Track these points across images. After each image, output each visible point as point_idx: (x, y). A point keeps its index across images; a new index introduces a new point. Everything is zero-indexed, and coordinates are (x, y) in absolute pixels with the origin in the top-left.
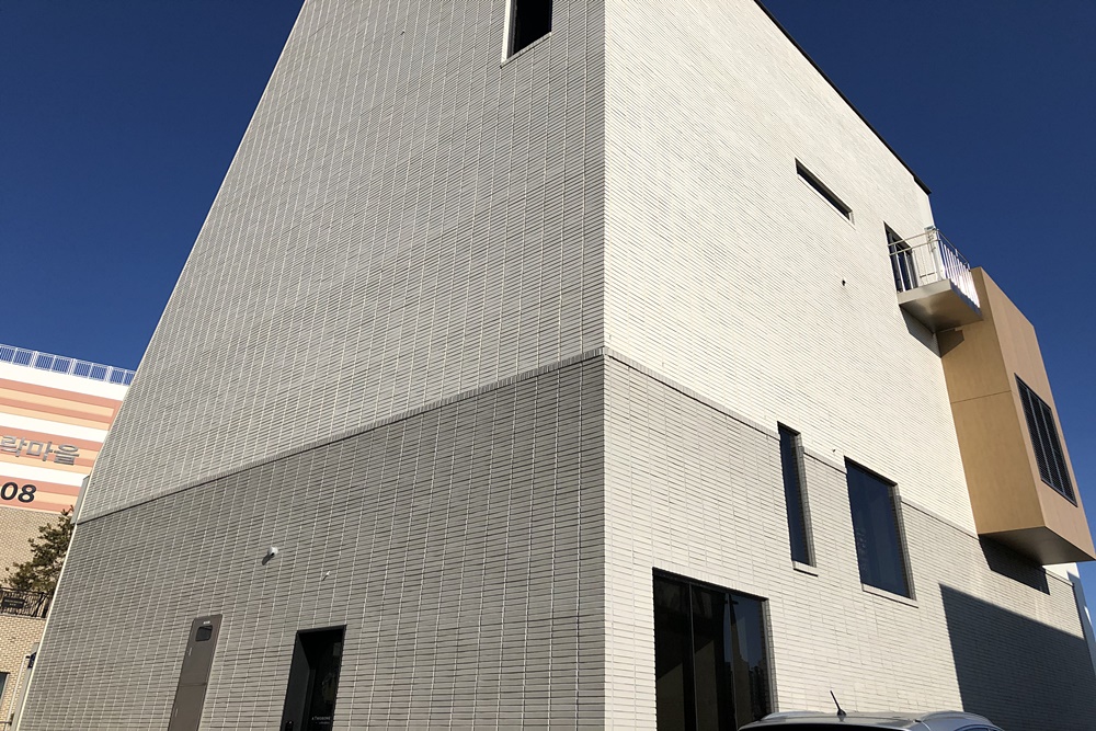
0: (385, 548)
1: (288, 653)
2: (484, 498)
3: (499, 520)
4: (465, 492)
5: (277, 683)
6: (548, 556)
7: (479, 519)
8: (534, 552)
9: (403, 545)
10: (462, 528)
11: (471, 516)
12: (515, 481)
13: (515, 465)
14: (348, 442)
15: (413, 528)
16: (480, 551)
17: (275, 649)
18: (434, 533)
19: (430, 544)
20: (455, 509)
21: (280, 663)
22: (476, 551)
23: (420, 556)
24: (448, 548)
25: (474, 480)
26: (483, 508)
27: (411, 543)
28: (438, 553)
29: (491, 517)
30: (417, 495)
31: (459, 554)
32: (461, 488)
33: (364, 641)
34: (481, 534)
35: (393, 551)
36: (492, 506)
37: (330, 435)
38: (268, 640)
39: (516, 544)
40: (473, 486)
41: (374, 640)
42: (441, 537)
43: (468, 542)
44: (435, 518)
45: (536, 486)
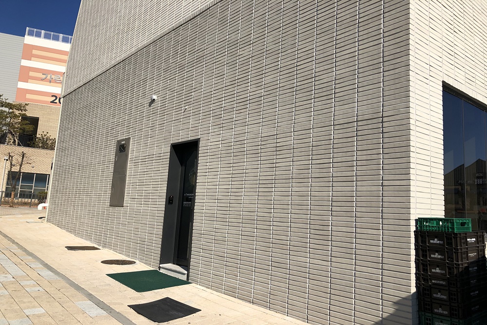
0: (222, 86)
1: (166, 157)
2: (293, 38)
3: (306, 53)
4: (277, 38)
5: (162, 174)
6: (352, 73)
7: (289, 55)
8: (338, 72)
9: (233, 82)
10: (276, 64)
11: (283, 54)
12: (319, 20)
13: (319, 8)
14: (193, 21)
15: (240, 70)
16: (291, 78)
17: (160, 155)
18: (255, 71)
19: (252, 79)
20: (270, 51)
21: (163, 163)
22: (288, 79)
23: (246, 89)
24: (268, 79)
25: (284, 27)
26: (293, 46)
27: (239, 81)
28: (259, 84)
29: (299, 52)
30: (241, 46)
31: (275, 83)
32: (274, 35)
33: (211, 147)
34: (292, 66)
35: (226, 88)
36: (300, 43)
37: (182, 20)
38: (155, 150)
39: (322, 68)
40: (284, 31)
41: (217, 146)
42: (261, 73)
43: (281, 73)
44: (256, 61)
45: (339, 20)
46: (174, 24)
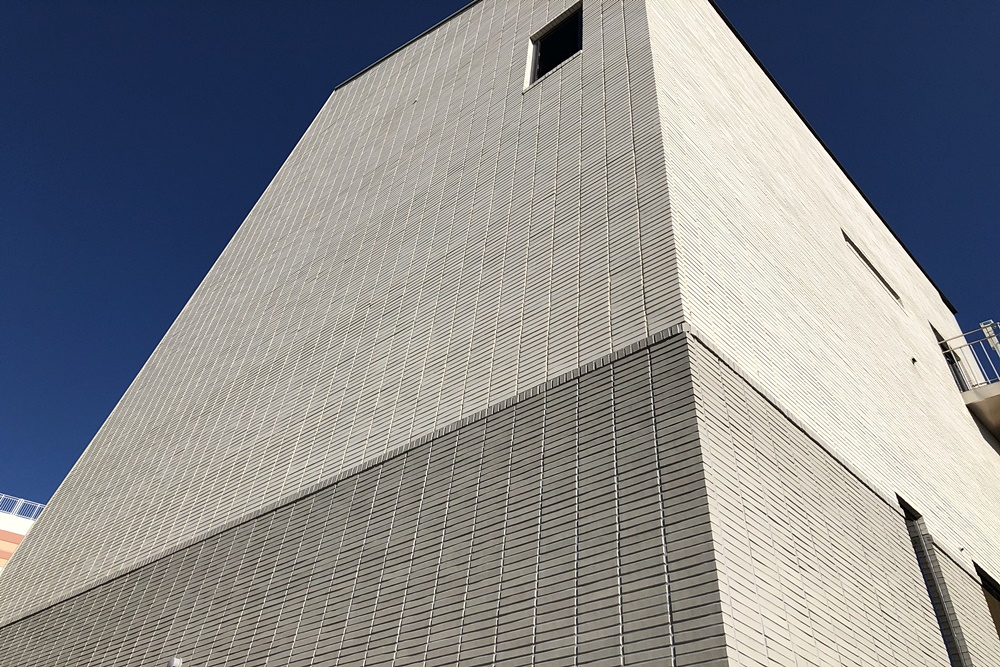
0: (334, 647)
2: (494, 557)
3: (519, 589)
4: (463, 553)
6: (611, 641)
7: (484, 591)
8: (583, 638)
9: (362, 641)
10: (457, 607)
11: (472, 587)
12: (545, 526)
13: (545, 503)
15: (379, 614)
16: (487, 641)
18: (412, 619)
19: (404, 637)
20: (447, 579)
22: (479, 643)
23: (387, 657)
24: (435, 641)
25: (478, 533)
26: (493, 573)
27: (374, 637)
28: (418, 649)
29: (505, 585)
30: (389, 564)
31: (451, 650)
32: (457, 547)
34: (489, 615)
35: (345, 652)
36: (507, 568)
39: (550, 626)
40: (477, 541)
42: (423, 624)
43: (467, 629)
44: (415, 596)
45: (582, 530)
46: (261, 506)
